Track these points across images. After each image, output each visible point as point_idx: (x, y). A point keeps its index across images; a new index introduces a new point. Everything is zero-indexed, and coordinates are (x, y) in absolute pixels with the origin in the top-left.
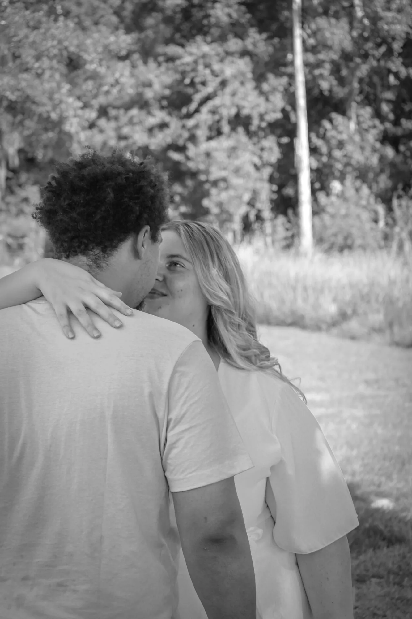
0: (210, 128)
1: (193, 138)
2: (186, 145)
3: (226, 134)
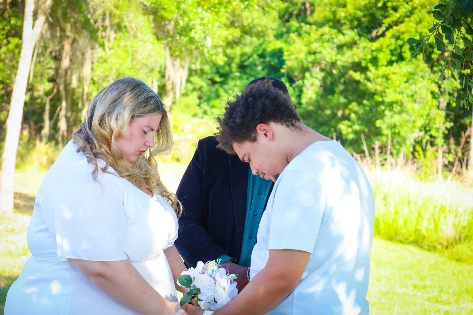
0: (392, 52)
1: (375, 61)
2: (368, 66)
3: (407, 60)
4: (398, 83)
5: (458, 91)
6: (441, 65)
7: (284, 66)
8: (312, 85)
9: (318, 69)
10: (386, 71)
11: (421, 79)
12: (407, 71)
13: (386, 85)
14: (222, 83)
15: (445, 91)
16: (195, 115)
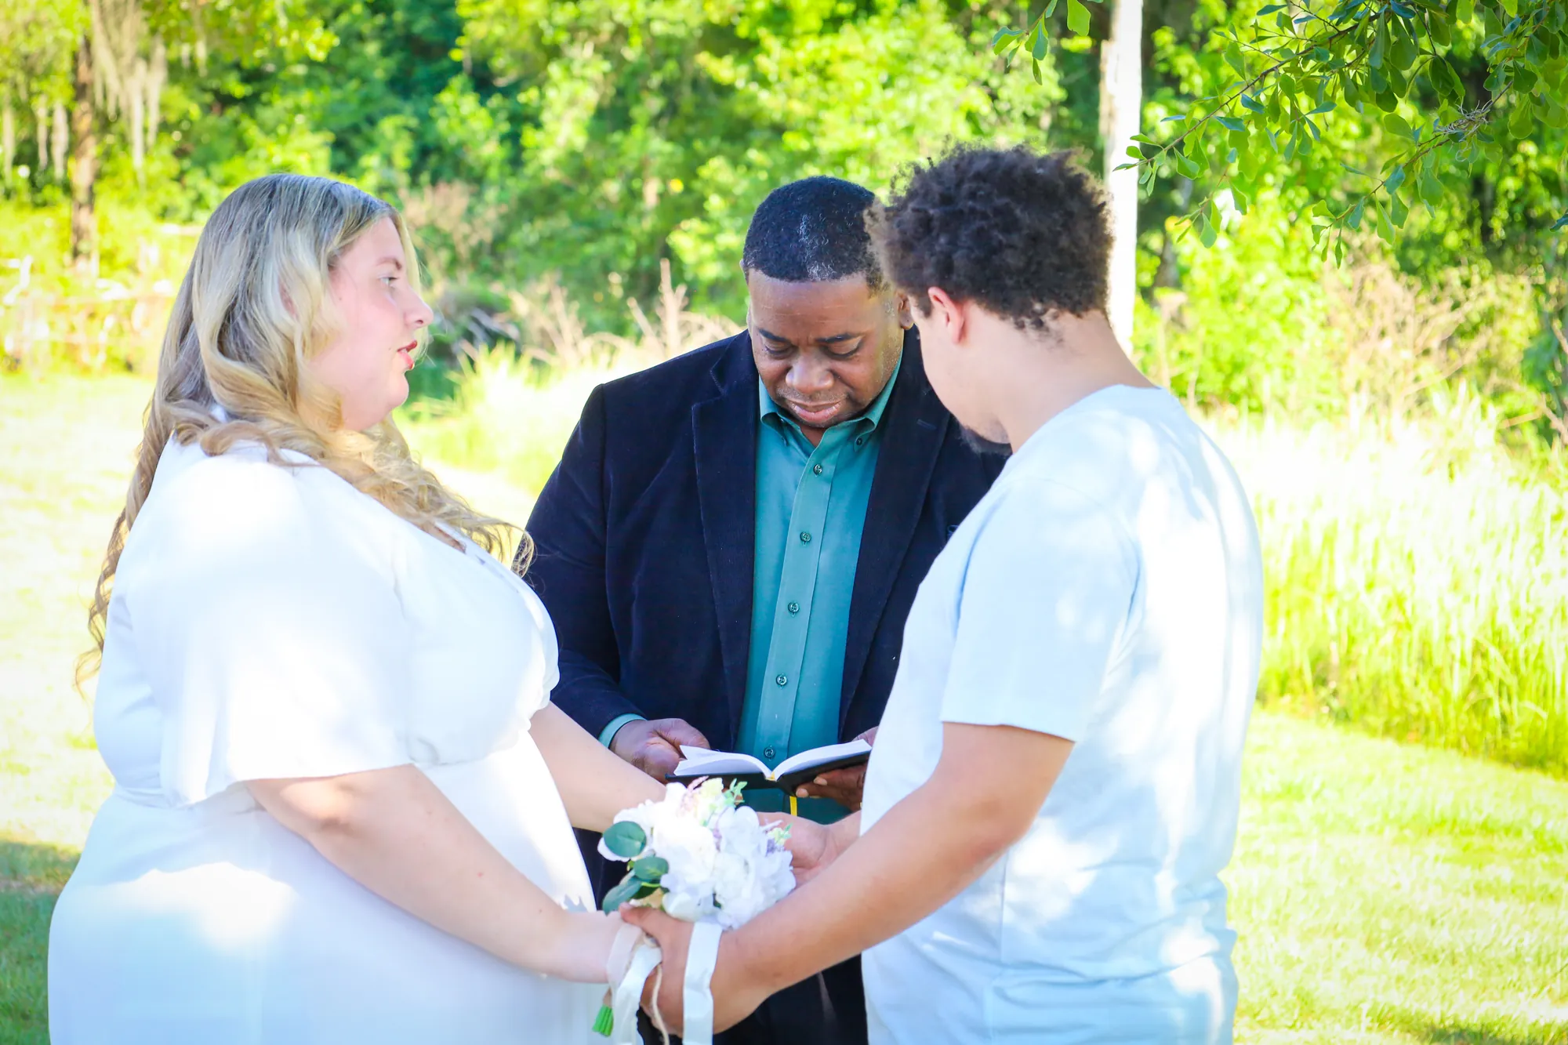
2: (757, 36)
3: (886, 12)
4: (858, 88)
5: (1054, 106)
6: (996, 24)
7: (461, 41)
8: (572, 102)
9: (588, 50)
10: (818, 51)
11: (934, 74)
12: (887, 48)
13: (823, 97)
14: (249, 103)
15: (1009, 112)
16: (165, 213)
